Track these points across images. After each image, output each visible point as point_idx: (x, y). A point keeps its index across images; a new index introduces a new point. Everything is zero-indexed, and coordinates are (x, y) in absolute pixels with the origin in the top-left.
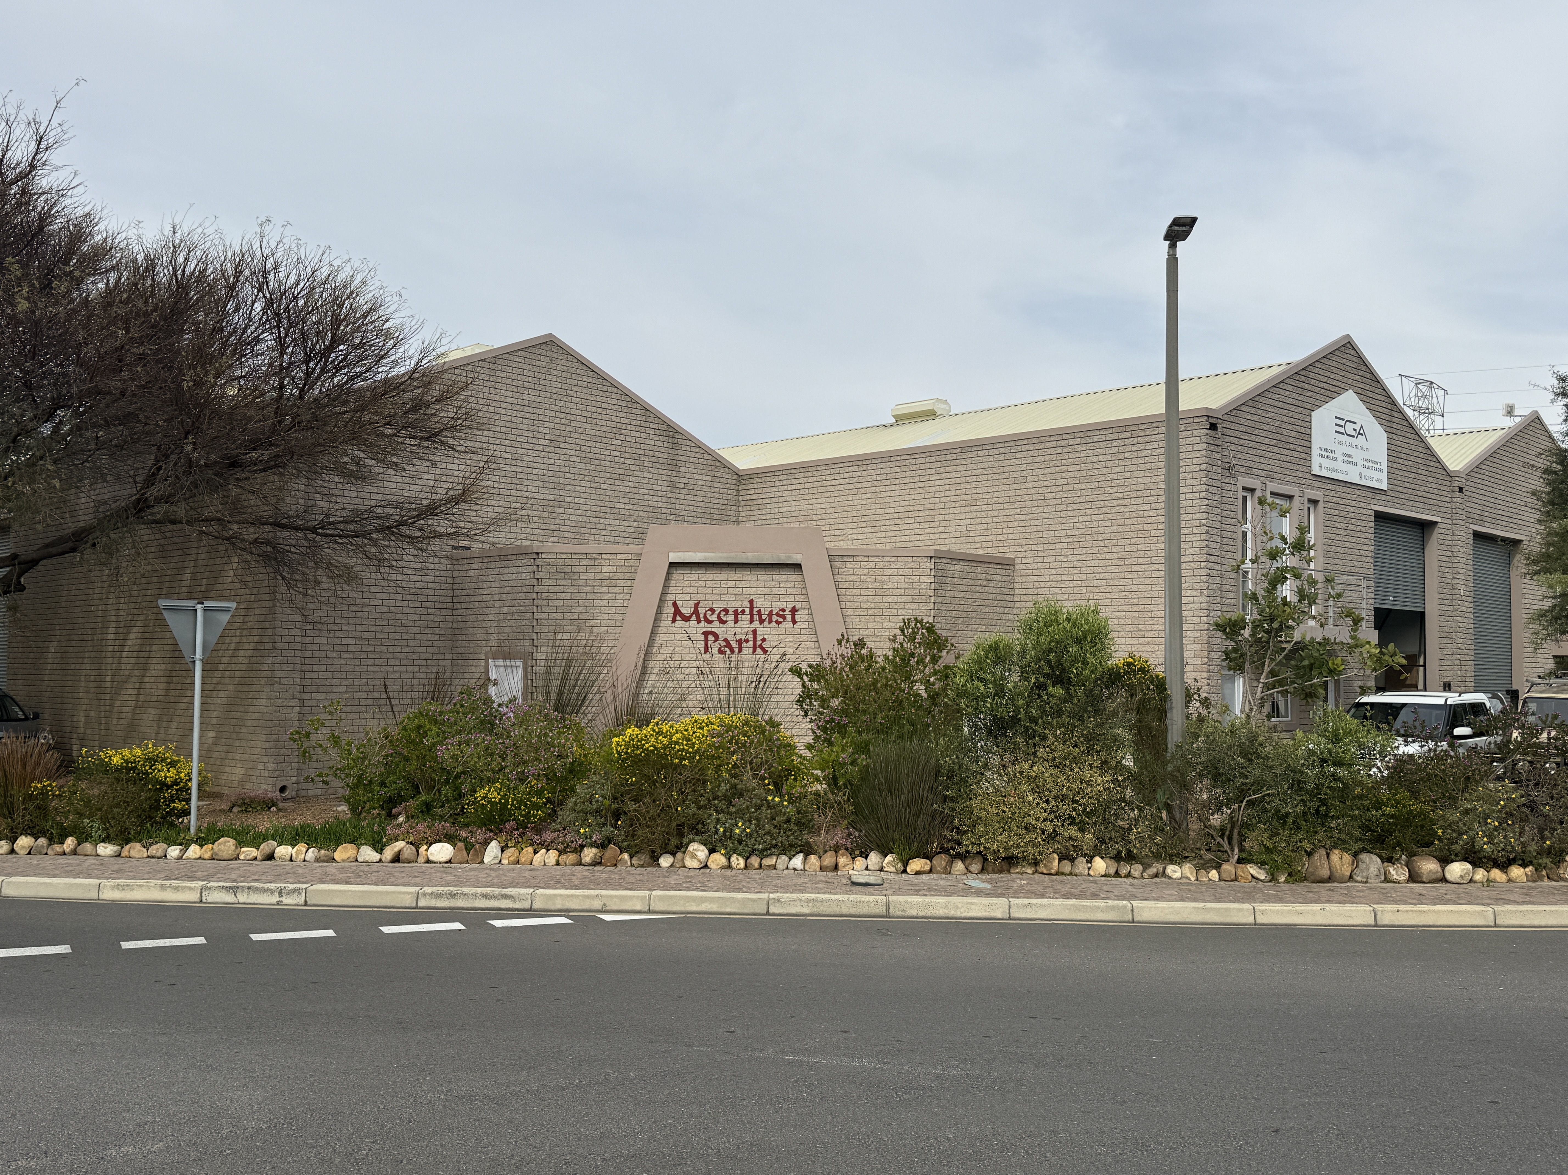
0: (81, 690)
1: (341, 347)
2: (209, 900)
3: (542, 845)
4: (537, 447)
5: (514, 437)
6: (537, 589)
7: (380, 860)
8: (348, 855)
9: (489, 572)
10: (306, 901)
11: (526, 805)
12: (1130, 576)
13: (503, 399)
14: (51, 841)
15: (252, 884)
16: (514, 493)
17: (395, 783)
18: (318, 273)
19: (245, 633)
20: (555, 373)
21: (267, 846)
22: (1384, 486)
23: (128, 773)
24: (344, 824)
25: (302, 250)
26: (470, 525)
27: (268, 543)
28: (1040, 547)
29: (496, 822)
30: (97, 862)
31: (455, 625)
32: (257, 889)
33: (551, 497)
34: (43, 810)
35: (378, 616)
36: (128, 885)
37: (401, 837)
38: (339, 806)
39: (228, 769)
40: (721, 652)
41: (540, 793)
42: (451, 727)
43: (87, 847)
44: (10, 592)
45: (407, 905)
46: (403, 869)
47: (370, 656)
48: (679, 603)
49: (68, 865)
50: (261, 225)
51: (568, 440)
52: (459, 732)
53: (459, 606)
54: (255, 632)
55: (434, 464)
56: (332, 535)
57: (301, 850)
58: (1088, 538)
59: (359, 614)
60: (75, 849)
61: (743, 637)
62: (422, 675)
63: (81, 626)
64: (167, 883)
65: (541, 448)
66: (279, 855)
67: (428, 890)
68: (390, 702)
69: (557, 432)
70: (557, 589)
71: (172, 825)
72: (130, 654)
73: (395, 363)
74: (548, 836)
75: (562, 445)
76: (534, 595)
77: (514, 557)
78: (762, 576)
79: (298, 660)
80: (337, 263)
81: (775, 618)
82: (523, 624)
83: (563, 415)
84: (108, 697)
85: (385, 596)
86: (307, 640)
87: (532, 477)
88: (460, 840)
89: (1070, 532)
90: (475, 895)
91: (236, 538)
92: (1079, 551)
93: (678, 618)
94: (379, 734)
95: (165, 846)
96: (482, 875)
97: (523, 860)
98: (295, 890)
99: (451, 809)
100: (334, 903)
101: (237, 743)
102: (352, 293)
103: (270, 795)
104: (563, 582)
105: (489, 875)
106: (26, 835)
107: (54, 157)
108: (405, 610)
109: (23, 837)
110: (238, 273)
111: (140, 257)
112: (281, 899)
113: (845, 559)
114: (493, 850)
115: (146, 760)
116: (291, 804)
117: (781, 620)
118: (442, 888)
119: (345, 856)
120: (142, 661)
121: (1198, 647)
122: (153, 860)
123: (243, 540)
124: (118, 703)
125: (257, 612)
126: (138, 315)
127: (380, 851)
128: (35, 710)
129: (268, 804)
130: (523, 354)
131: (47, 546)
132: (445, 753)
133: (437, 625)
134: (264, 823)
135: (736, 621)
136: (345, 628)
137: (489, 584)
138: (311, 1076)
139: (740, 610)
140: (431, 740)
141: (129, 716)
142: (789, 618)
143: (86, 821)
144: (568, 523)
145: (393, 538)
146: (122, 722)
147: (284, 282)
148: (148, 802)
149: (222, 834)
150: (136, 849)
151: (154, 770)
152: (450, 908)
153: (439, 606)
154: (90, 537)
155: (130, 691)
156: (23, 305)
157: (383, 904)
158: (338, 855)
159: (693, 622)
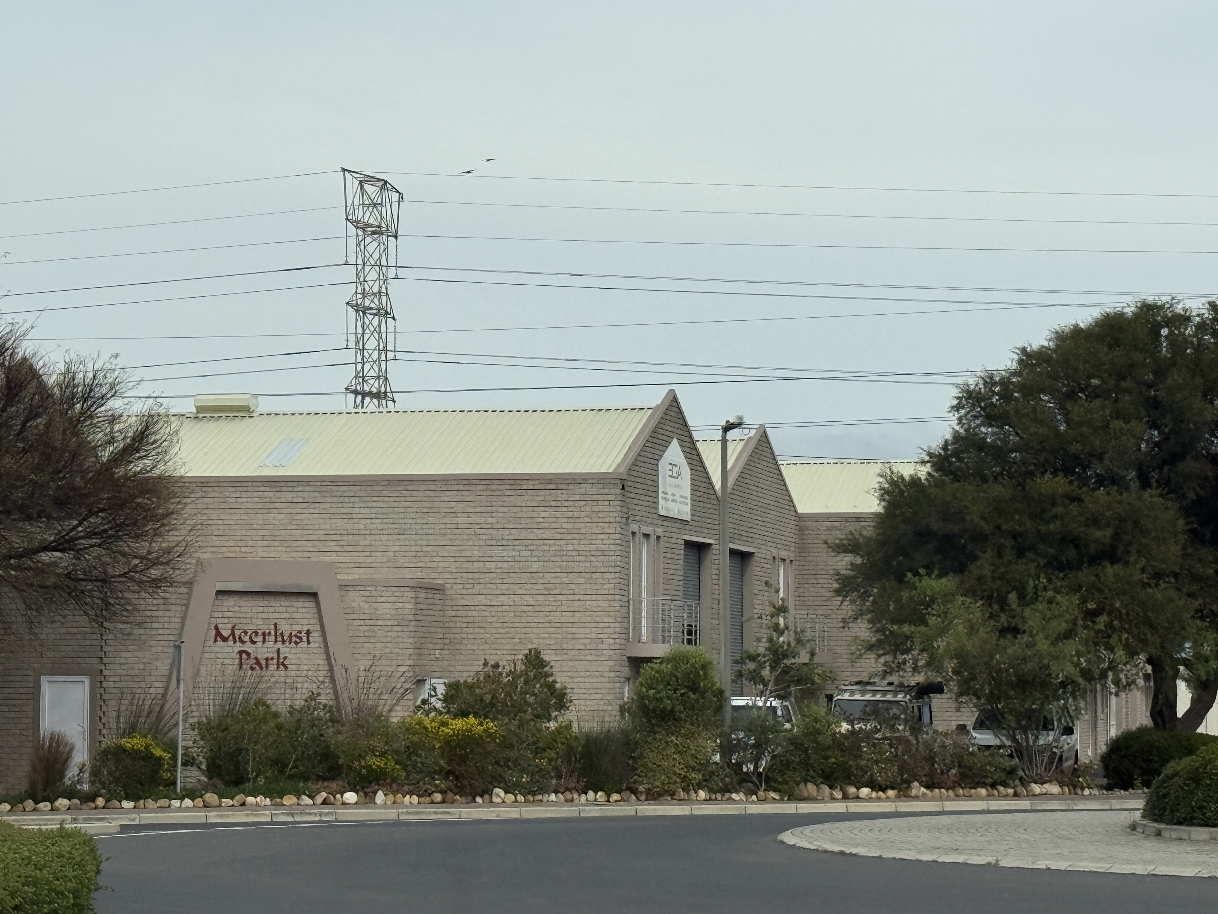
12: (555, 604)
22: (688, 518)
28: (470, 576)
40: (252, 669)
48: (220, 626)
58: (517, 570)
61: (270, 656)
78: (285, 602)
81: (294, 639)
82: (89, 643)
89: (500, 564)
92: (509, 581)
93: (219, 639)
113: (348, 588)
114: (380, 797)
117: (298, 640)
121: (613, 663)
135: (264, 641)
139: (267, 632)
142: (305, 639)
159: (231, 643)
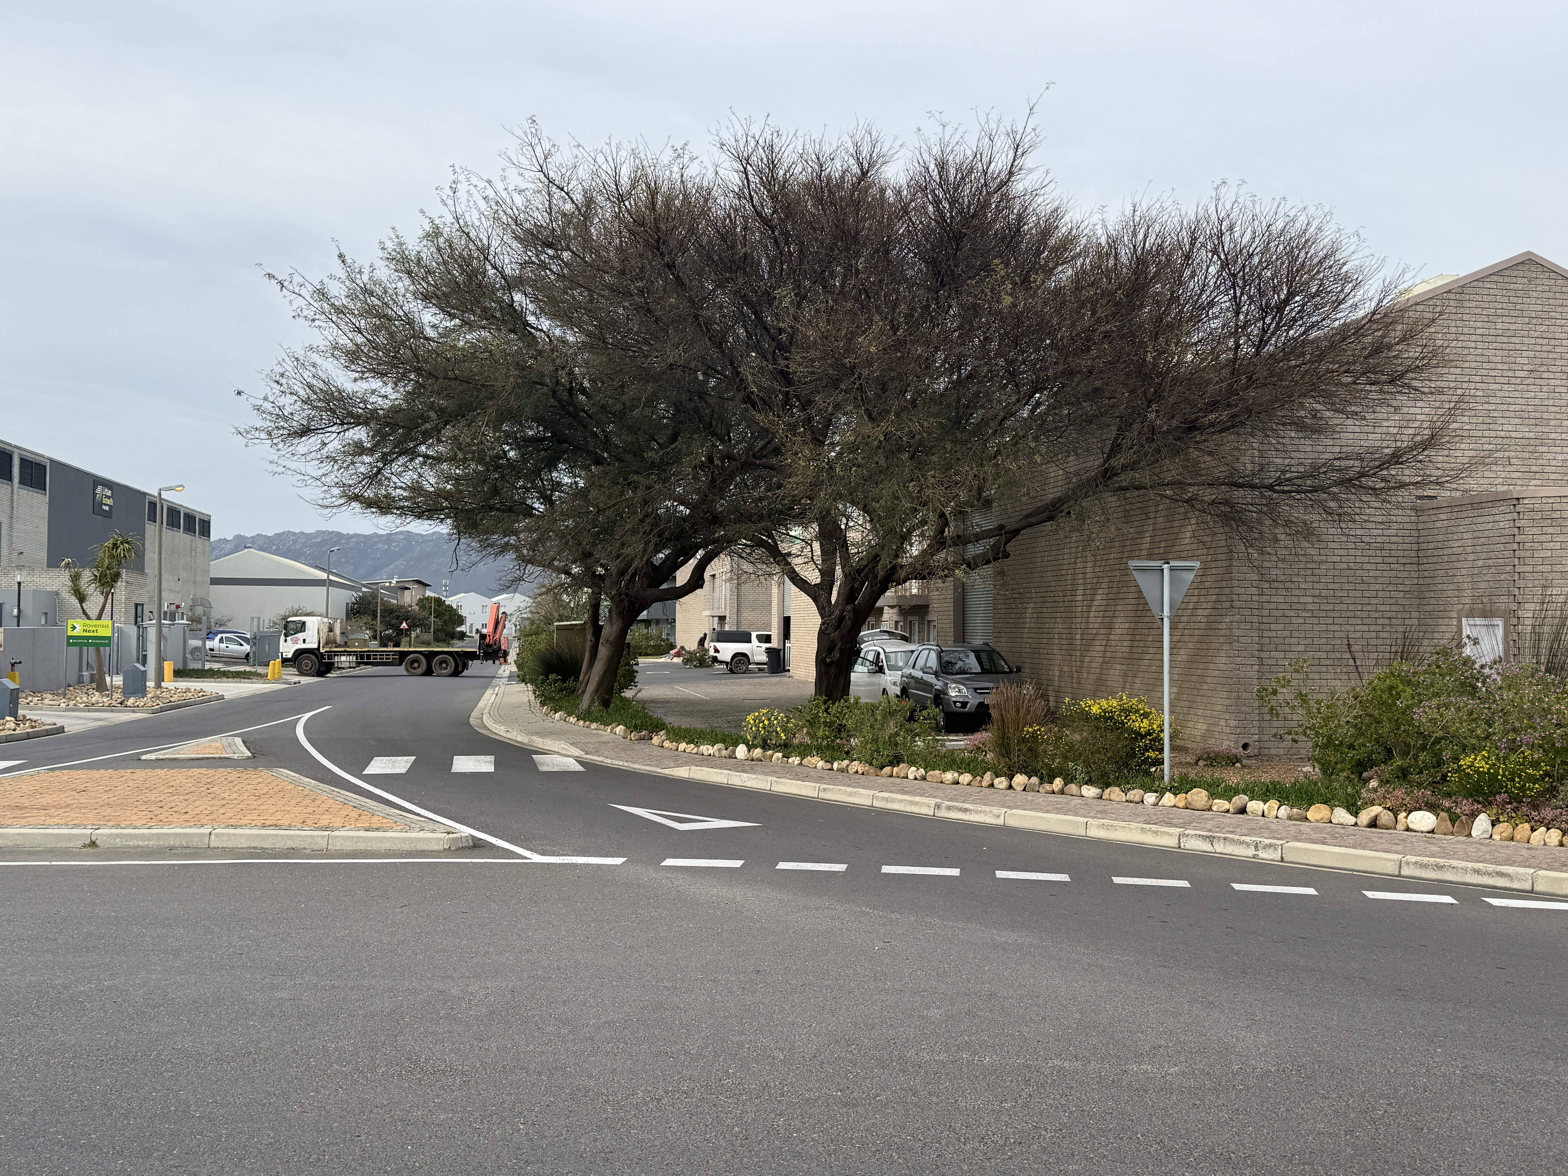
0: (1055, 647)
1: (1297, 298)
2: (1187, 847)
3: (1541, 822)
4: (1513, 381)
5: (1485, 372)
6: (1518, 539)
7: (1356, 824)
8: (1321, 816)
9: (1459, 522)
10: (1282, 858)
11: (1520, 776)
13: (1472, 331)
14: (1042, 780)
15: (1228, 835)
16: (1486, 433)
17: (1365, 746)
18: (1273, 228)
19: (1203, 592)
20: (1534, 294)
21: (1240, 800)
23: (1106, 722)
24: (1316, 784)
25: (1257, 206)
26: (1440, 473)
27: (1226, 502)
29: (1485, 793)
30: (1082, 802)
31: (1421, 581)
32: (1233, 841)
33: (1532, 435)
34: (1033, 752)
35: (1337, 573)
36: (1112, 826)
37: (1377, 801)
38: (1304, 766)
39: (1190, 724)
41: (1535, 764)
42: (1427, 689)
43: (1073, 787)
44: (999, 558)
45: (1389, 872)
46: (1381, 835)
47: (1330, 614)
49: (1058, 803)
50: (1217, 188)
51: (1552, 368)
52: (1437, 695)
53: (1425, 561)
54: (1212, 591)
55: (1397, 409)
56: (1290, 492)
57: (1272, 807)
59: (1317, 572)
60: (1063, 789)
62: (1386, 635)
63: (1053, 589)
64: (1148, 826)
65: (1518, 381)
66: (1251, 809)
67: (1413, 859)
68: (1355, 662)
69: (1538, 361)
70: (1543, 538)
71: (1148, 773)
72: (1096, 614)
73: (1355, 306)
74: (1548, 813)
75: (1545, 375)
76: (1515, 546)
77: (1490, 505)
79: (1255, 619)
80: (1292, 214)
82: (1503, 578)
83: (1545, 341)
84: (1078, 653)
85: (1343, 552)
86: (1264, 598)
87: (1508, 414)
88: (1443, 810)
90: (1465, 870)
91: (1196, 499)
94: (1348, 694)
95: (1142, 792)
96: (1471, 849)
97: (1518, 837)
98: (1270, 846)
99: (1431, 776)
100: (1311, 863)
101: (1199, 699)
102: (1306, 241)
103: (1234, 751)
104: (1550, 530)
105: (1479, 850)
106: (1021, 773)
107: (1028, 161)
108: (1366, 566)
109: (1019, 775)
110: (1193, 240)
111: (1103, 241)
112: (1257, 853)
114: (1482, 823)
115: (1121, 711)
116: (1254, 761)
118: (1428, 859)
119: (1318, 817)
120: (1107, 620)
122: (1131, 804)
123: (1202, 501)
124: (1087, 659)
125: (1214, 571)
126: (1102, 296)
127: (1356, 814)
128: (1017, 664)
129: (1232, 760)
130: (1495, 278)
131: (1026, 517)
132: (1424, 715)
133: (1400, 581)
134: (1233, 777)
136: (1302, 586)
137: (1460, 536)
138: (1313, 1028)
140: (1405, 702)
141: (1098, 671)
143: (1071, 764)
144: (1554, 463)
145: (1353, 490)
146: (1091, 676)
147: (1239, 241)
148: (1125, 750)
149: (1194, 785)
150: (1115, 793)
151: (1129, 720)
152: (1436, 880)
153: (1403, 561)
154: (1065, 506)
155: (1098, 648)
156: (1008, 300)
157: (1361, 869)
158: (1310, 815)
